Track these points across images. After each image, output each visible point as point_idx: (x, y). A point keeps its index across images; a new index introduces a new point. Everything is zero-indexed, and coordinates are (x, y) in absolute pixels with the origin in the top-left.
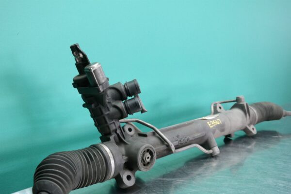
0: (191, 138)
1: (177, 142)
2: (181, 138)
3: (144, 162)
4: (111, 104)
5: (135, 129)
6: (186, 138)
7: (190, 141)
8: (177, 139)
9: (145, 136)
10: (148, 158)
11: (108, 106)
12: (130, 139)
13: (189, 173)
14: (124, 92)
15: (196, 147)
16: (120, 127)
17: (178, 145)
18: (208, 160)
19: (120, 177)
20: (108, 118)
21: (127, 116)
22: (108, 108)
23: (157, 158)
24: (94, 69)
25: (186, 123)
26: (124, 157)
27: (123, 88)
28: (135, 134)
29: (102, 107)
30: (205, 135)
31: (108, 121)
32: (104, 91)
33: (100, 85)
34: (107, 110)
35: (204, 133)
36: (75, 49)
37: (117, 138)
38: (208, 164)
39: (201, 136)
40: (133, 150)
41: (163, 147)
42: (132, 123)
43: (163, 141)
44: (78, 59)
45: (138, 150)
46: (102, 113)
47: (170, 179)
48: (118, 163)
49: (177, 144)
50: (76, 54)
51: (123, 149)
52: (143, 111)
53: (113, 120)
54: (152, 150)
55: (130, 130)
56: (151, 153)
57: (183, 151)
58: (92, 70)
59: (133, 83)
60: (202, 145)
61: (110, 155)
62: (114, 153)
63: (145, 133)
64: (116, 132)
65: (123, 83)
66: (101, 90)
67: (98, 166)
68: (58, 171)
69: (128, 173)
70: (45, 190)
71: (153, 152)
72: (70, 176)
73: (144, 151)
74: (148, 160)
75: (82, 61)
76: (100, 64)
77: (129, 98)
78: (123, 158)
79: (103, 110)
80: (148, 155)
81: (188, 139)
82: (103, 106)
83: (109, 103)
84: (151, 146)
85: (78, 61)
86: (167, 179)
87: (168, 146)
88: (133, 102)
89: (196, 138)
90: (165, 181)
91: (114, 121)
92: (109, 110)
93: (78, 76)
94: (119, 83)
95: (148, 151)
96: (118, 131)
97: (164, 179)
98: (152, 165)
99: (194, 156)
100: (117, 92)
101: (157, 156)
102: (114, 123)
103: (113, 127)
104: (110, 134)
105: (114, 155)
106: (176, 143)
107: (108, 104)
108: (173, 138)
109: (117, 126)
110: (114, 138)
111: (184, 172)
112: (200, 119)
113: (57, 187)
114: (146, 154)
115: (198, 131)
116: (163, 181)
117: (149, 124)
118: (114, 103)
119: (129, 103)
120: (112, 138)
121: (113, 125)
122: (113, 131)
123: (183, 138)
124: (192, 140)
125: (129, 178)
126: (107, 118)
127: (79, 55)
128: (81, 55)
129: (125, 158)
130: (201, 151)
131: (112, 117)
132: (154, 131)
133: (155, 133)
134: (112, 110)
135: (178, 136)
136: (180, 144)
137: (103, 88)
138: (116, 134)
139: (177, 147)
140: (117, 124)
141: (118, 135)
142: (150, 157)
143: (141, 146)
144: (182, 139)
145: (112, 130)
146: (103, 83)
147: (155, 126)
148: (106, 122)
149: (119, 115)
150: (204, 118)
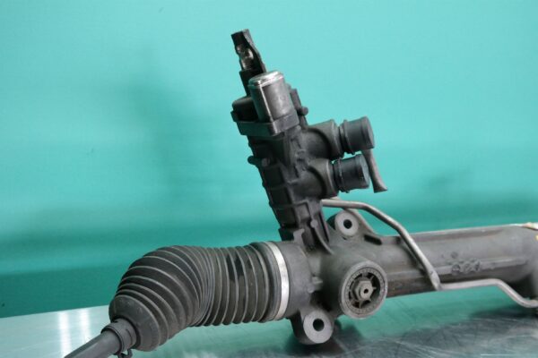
0: (485, 264)
1: (450, 267)
2: (461, 260)
3: (356, 298)
4: (306, 164)
5: (361, 225)
6: (473, 261)
7: (484, 271)
8: (451, 260)
9: (377, 242)
10: (366, 291)
11: (297, 167)
12: (341, 244)
13: (465, 341)
14: (337, 143)
15: (496, 286)
16: (319, 215)
17: (450, 275)
18: (522, 321)
19: (300, 318)
20: (295, 191)
21: (335, 195)
22: (296, 171)
23: (388, 296)
24: (265, 84)
25: (483, 229)
26: (316, 278)
27: (335, 133)
28: (357, 234)
29: (282, 167)
30: (526, 264)
31: (293, 198)
32: (283, 134)
33: (274, 119)
34: (294, 175)
35: (522, 259)
36: (241, 40)
37: (311, 238)
38: (523, 330)
39: (514, 264)
40: (336, 268)
41: (411, 274)
42: (356, 211)
43: (414, 260)
44: (246, 62)
45: (346, 270)
46: (283, 181)
47: (416, 346)
48: (299, 289)
49: (449, 272)
50: (242, 51)
51: (316, 262)
52: (377, 188)
53: (304, 198)
54: (377, 275)
55: (348, 224)
56: (376, 283)
57: (462, 290)
58: (261, 86)
59: (358, 125)
60: (514, 286)
61: (283, 270)
62: (291, 266)
63: (378, 237)
64: (309, 225)
65: (339, 122)
66: (276, 131)
67: (252, 289)
68: (157, 283)
69: (319, 314)
70: (126, 316)
71: (381, 282)
72: (182, 299)
73: (361, 275)
74: (365, 296)
75: (252, 66)
76: (280, 74)
77: (347, 156)
78: (311, 281)
79: (286, 175)
80: (367, 285)
81: (477, 266)
82: (285, 165)
83: (300, 160)
84: (377, 266)
85: (244, 66)
86: (409, 345)
87: (424, 272)
88: (350, 164)
89: (499, 266)
90: (404, 347)
91: (307, 200)
92: (298, 176)
93: (245, 97)
94: (331, 121)
95: (369, 275)
96: (314, 224)
97: (403, 343)
98: (374, 308)
99: (493, 306)
100: (321, 140)
101: (389, 290)
102: (306, 204)
103: (302, 213)
104: (295, 226)
105: (292, 272)
106: (446, 270)
107: (296, 162)
108: (442, 256)
109: (313, 211)
110: (304, 236)
111: (454, 337)
112: (521, 225)
113: (149, 315)
114: (362, 282)
115: (507, 253)
116: (399, 345)
117: (390, 219)
118: (312, 163)
119: (342, 167)
120: (298, 234)
121: (304, 209)
122: (303, 221)
123: (467, 262)
124: (489, 270)
125: (318, 325)
126: (291, 192)
127: (247, 54)
128: (251, 55)
129: (317, 281)
130: (509, 298)
131: (303, 191)
132: (398, 235)
133: (400, 240)
134: (304, 175)
135: (454, 256)
136: (455, 274)
137: (281, 126)
138: (308, 229)
139: (446, 279)
140: (313, 207)
141: (313, 230)
142: (371, 289)
143: (355, 263)
144: (462, 262)
145: (299, 218)
146: (283, 116)
147: (403, 225)
148: (289, 201)
149: (319, 190)
150: (529, 224)
